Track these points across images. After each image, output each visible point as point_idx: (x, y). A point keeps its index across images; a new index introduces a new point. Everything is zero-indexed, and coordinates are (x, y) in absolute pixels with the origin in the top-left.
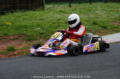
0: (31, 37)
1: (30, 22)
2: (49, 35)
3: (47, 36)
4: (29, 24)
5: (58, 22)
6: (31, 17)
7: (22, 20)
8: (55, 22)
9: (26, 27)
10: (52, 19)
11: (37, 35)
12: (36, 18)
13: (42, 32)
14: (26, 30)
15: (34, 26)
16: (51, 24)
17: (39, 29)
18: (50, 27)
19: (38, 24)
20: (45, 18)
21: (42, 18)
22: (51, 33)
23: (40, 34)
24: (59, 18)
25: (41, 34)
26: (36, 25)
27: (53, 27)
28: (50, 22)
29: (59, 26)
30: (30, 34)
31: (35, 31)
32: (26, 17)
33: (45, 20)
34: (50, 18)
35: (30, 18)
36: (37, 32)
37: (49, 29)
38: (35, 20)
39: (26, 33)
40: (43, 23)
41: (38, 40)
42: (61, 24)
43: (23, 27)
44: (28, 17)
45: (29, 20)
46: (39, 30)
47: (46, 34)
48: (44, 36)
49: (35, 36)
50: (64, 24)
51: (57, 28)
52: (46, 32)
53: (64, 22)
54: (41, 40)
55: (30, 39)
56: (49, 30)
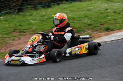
0: (79, 29)
1: (78, 13)
2: (98, 25)
3: (95, 27)
4: (76, 15)
5: (106, 12)
6: (78, 8)
7: (68, 11)
8: (102, 12)
9: (73, 19)
10: (100, 9)
11: (85, 27)
12: (83, 9)
13: (90, 23)
14: (74, 22)
15: (81, 18)
16: (99, 15)
17: (87, 20)
18: (98, 18)
19: (85, 15)
20: (93, 9)
21: (90, 9)
22: (99, 24)
23: (87, 25)
24: (107, 8)
25: (89, 25)
26: (83, 17)
27: (101, 17)
28: (98, 12)
29: (107, 16)
30: (78, 26)
31: (83, 22)
32: (72, 8)
33: (92, 11)
34: (97, 8)
35: (77, 10)
36: (84, 23)
37: (97, 19)
38: (83, 11)
39: (73, 25)
40: (91, 14)
41: (86, 31)
42: (109, 14)
43: (70, 19)
44: (75, 8)
45: (76, 11)
46: (87, 22)
47: (94, 25)
48: (92, 27)
49: (83, 27)
50: (113, 14)
51: (105, 18)
52: (94, 23)
53: (112, 11)
54: (89, 32)
55: (79, 31)
56: (97, 21)
